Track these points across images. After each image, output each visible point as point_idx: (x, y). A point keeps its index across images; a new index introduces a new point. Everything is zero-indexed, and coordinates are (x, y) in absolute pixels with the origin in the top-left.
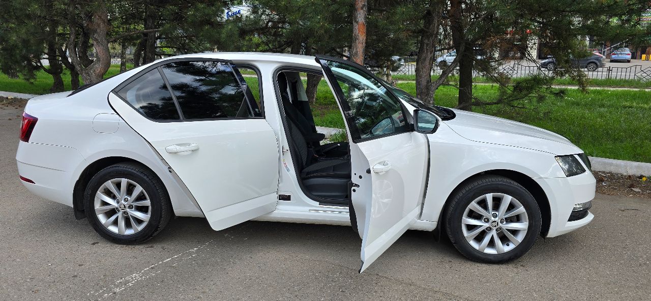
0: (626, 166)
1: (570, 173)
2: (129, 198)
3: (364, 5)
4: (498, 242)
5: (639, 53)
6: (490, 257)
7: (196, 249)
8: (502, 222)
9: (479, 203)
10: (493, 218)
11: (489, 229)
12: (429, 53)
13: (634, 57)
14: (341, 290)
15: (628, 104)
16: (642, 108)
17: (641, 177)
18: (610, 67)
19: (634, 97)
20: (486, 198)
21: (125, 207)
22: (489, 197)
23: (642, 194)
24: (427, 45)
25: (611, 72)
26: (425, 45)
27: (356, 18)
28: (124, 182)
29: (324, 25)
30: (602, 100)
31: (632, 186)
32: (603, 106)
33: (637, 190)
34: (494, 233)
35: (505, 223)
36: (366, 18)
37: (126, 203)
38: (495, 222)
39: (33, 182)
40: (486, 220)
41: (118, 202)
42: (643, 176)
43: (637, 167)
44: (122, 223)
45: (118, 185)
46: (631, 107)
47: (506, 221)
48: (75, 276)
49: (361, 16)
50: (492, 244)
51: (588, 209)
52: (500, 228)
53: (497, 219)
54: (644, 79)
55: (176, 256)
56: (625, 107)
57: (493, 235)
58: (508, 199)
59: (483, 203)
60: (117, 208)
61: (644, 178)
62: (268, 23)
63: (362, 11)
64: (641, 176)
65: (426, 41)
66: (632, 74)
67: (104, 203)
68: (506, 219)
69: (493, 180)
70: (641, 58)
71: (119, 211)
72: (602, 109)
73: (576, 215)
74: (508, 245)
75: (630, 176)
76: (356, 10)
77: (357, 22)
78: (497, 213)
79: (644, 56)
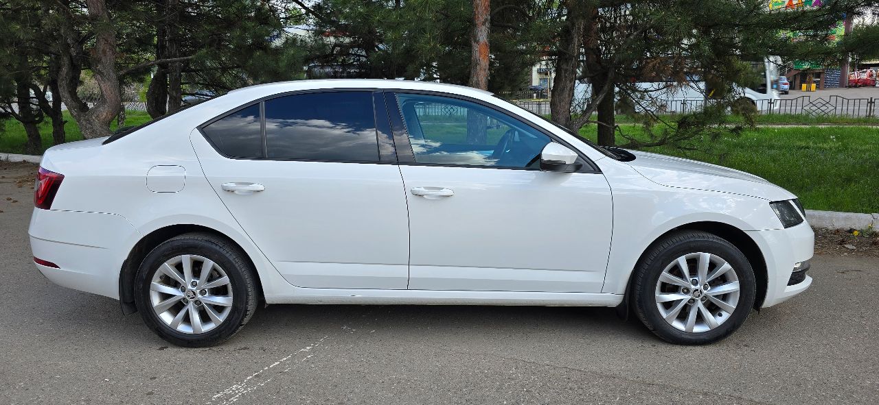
0: (831, 218)
1: (788, 225)
2: (198, 281)
3: (486, 20)
4: (707, 315)
5: (798, 82)
6: (702, 337)
7: (308, 348)
8: (705, 288)
9: (671, 272)
10: (693, 287)
11: (693, 301)
12: (568, 82)
13: (792, 88)
14: (525, 389)
15: (804, 144)
16: (821, 148)
17: (851, 231)
18: (771, 100)
19: (807, 135)
20: (679, 263)
21: (195, 294)
22: (682, 261)
23: (858, 251)
24: (566, 70)
25: (772, 105)
26: (563, 71)
27: (475, 37)
28: (186, 260)
29: (435, 46)
30: (771, 140)
31: (842, 242)
32: (771, 147)
33: (850, 247)
34: (700, 304)
35: (709, 288)
36: (490, 36)
37: (195, 289)
38: (697, 290)
39: (57, 267)
40: (686, 291)
41: (183, 291)
42: (855, 230)
43: (846, 219)
44: (196, 317)
45: (179, 267)
46: (808, 148)
47: (710, 286)
48: (151, 393)
49: (482, 34)
50: (700, 319)
51: (807, 269)
52: (706, 297)
53: (699, 286)
54: (814, 113)
55: (285, 359)
56: (800, 148)
57: (699, 308)
58: (706, 257)
59: (676, 271)
60: (184, 299)
61: (855, 232)
62: (334, 48)
63: (484, 28)
64: (851, 229)
65: (564, 66)
66: (799, 108)
67: (165, 296)
68: (709, 282)
69: (682, 238)
70: (801, 88)
71: (187, 302)
72: (773, 152)
73: (796, 278)
74: (720, 315)
75: (838, 231)
76: (475, 25)
77: (477, 42)
78: (697, 278)
79: (804, 86)
